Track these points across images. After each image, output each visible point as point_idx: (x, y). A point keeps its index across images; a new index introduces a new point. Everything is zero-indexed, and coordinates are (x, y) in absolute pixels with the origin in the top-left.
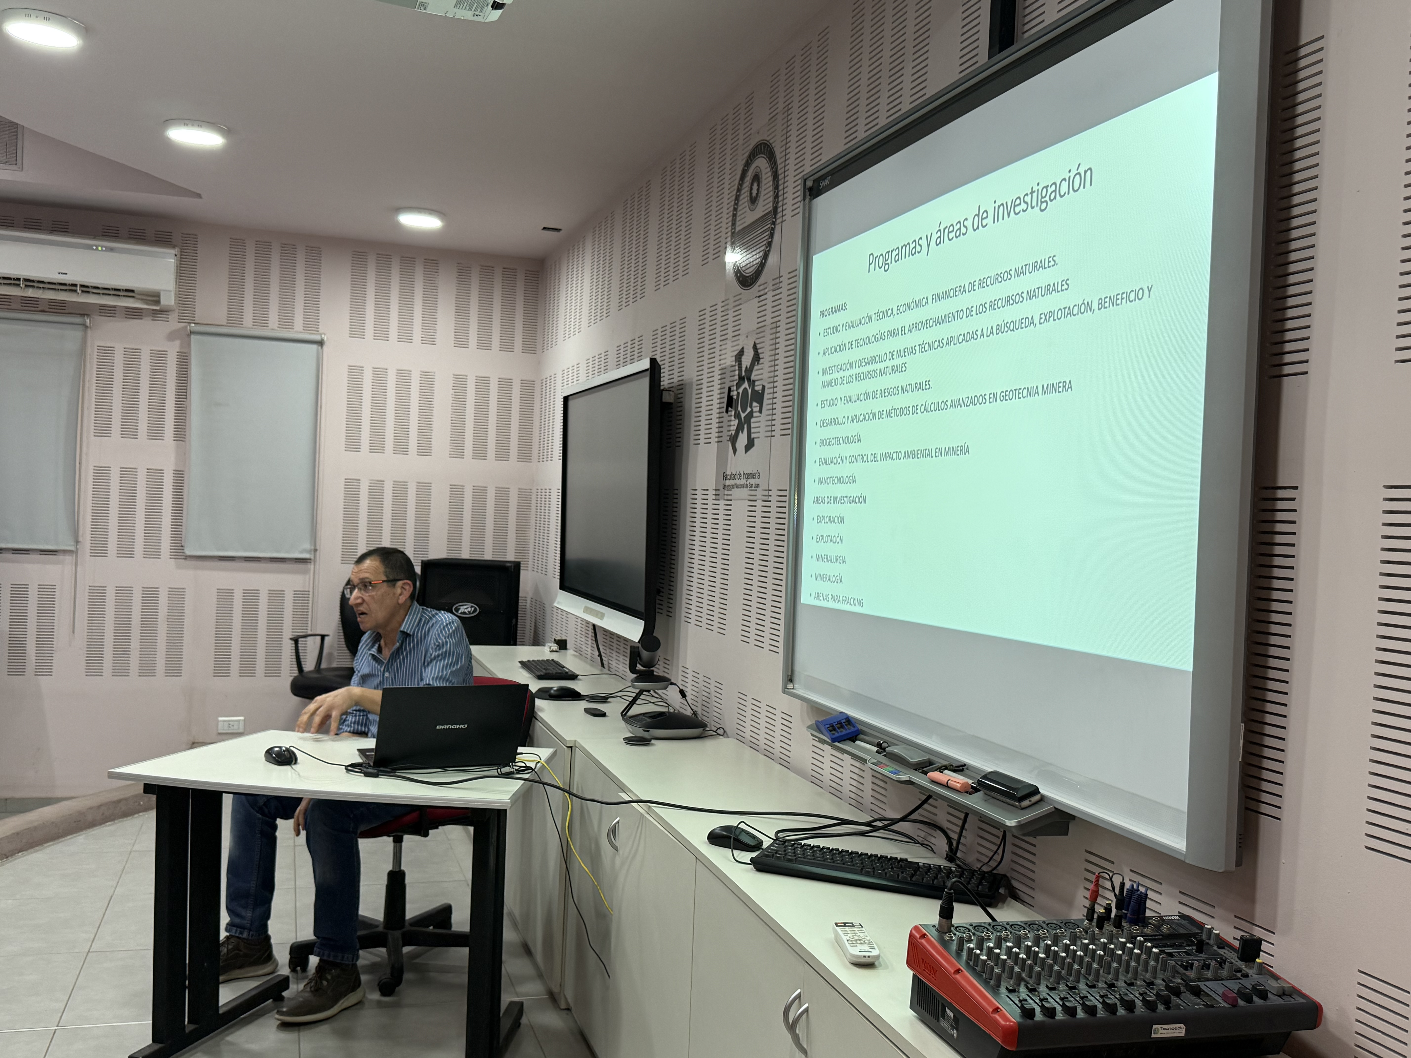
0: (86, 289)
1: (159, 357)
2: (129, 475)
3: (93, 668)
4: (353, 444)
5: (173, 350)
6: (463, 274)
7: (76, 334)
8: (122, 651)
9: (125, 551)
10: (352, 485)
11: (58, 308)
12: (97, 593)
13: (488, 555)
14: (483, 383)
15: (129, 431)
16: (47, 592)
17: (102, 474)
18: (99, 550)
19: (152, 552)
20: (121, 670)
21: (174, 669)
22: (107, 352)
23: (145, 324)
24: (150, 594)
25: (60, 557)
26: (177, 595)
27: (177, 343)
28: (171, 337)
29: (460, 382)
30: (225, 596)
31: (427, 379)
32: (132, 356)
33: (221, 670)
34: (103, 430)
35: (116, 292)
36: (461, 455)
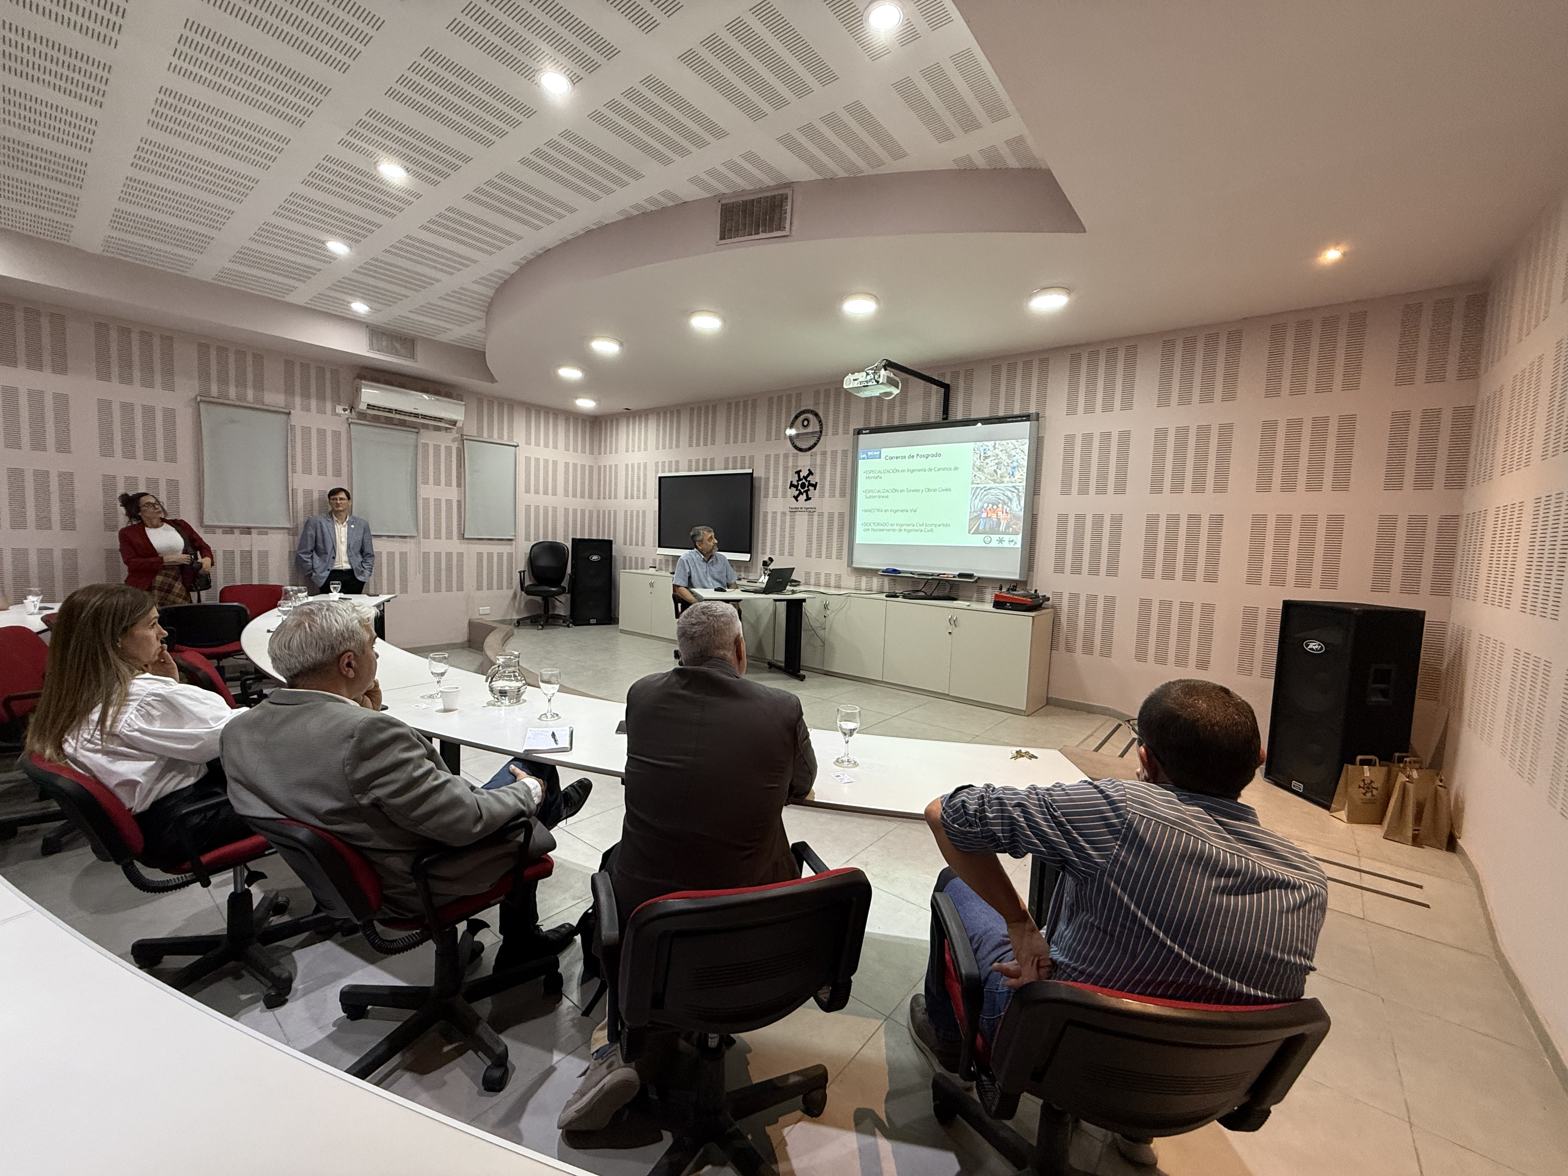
0: (424, 417)
1: (448, 449)
2: (438, 501)
3: (426, 590)
4: (527, 491)
5: (455, 446)
6: (567, 420)
7: (414, 436)
8: (438, 581)
9: (438, 537)
10: (528, 507)
11: (403, 423)
12: (426, 555)
13: (586, 537)
14: (583, 466)
15: (437, 482)
16: (403, 555)
17: (426, 500)
18: (427, 536)
19: (449, 537)
20: (438, 589)
21: (460, 588)
22: (426, 445)
23: (442, 434)
24: (449, 555)
25: (408, 540)
26: (460, 555)
27: (456, 443)
28: (454, 440)
29: (567, 465)
30: (480, 555)
31: (555, 463)
32: (437, 448)
33: (479, 588)
34: (426, 482)
35: (435, 419)
36: (568, 496)
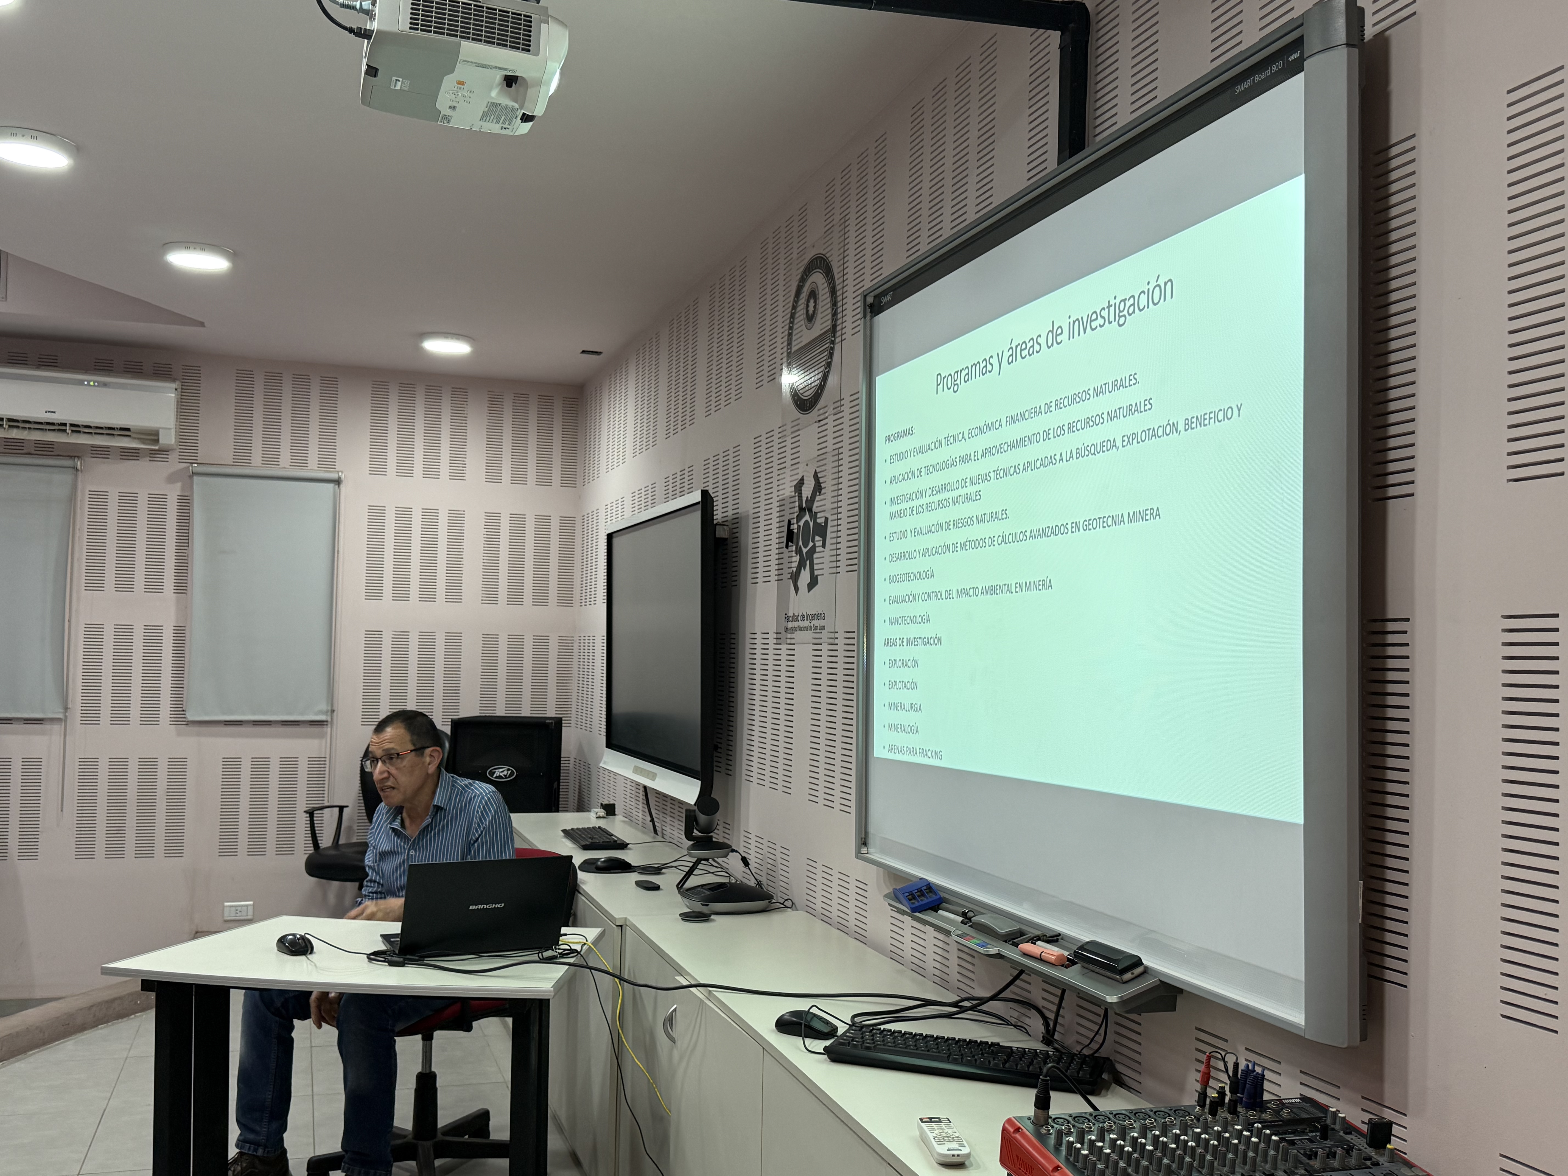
0: (76, 428)
1: (157, 502)
2: (124, 632)
3: (85, 851)
4: (374, 592)
5: (173, 493)
6: (495, 403)
7: (66, 477)
8: (116, 830)
9: (120, 718)
10: (373, 638)
11: (45, 450)
12: (88, 765)
13: (526, 711)
14: (518, 520)
15: (125, 584)
16: (32, 765)
17: (94, 632)
18: (91, 717)
19: (150, 717)
20: (115, 851)
21: (174, 849)
22: (99, 499)
23: (143, 465)
24: (148, 765)
25: (47, 727)
26: (178, 765)
27: (179, 485)
28: (171, 479)
29: (492, 520)
30: (231, 765)
31: (456, 518)
32: (128, 501)
33: (228, 848)
34: (95, 584)
35: (110, 431)
36: (495, 602)
